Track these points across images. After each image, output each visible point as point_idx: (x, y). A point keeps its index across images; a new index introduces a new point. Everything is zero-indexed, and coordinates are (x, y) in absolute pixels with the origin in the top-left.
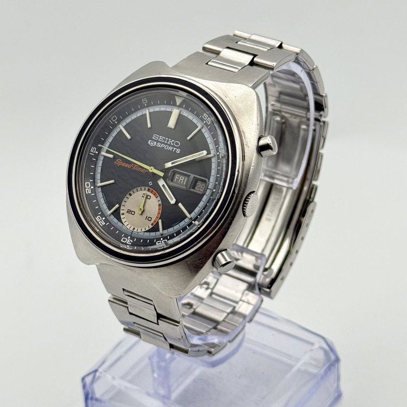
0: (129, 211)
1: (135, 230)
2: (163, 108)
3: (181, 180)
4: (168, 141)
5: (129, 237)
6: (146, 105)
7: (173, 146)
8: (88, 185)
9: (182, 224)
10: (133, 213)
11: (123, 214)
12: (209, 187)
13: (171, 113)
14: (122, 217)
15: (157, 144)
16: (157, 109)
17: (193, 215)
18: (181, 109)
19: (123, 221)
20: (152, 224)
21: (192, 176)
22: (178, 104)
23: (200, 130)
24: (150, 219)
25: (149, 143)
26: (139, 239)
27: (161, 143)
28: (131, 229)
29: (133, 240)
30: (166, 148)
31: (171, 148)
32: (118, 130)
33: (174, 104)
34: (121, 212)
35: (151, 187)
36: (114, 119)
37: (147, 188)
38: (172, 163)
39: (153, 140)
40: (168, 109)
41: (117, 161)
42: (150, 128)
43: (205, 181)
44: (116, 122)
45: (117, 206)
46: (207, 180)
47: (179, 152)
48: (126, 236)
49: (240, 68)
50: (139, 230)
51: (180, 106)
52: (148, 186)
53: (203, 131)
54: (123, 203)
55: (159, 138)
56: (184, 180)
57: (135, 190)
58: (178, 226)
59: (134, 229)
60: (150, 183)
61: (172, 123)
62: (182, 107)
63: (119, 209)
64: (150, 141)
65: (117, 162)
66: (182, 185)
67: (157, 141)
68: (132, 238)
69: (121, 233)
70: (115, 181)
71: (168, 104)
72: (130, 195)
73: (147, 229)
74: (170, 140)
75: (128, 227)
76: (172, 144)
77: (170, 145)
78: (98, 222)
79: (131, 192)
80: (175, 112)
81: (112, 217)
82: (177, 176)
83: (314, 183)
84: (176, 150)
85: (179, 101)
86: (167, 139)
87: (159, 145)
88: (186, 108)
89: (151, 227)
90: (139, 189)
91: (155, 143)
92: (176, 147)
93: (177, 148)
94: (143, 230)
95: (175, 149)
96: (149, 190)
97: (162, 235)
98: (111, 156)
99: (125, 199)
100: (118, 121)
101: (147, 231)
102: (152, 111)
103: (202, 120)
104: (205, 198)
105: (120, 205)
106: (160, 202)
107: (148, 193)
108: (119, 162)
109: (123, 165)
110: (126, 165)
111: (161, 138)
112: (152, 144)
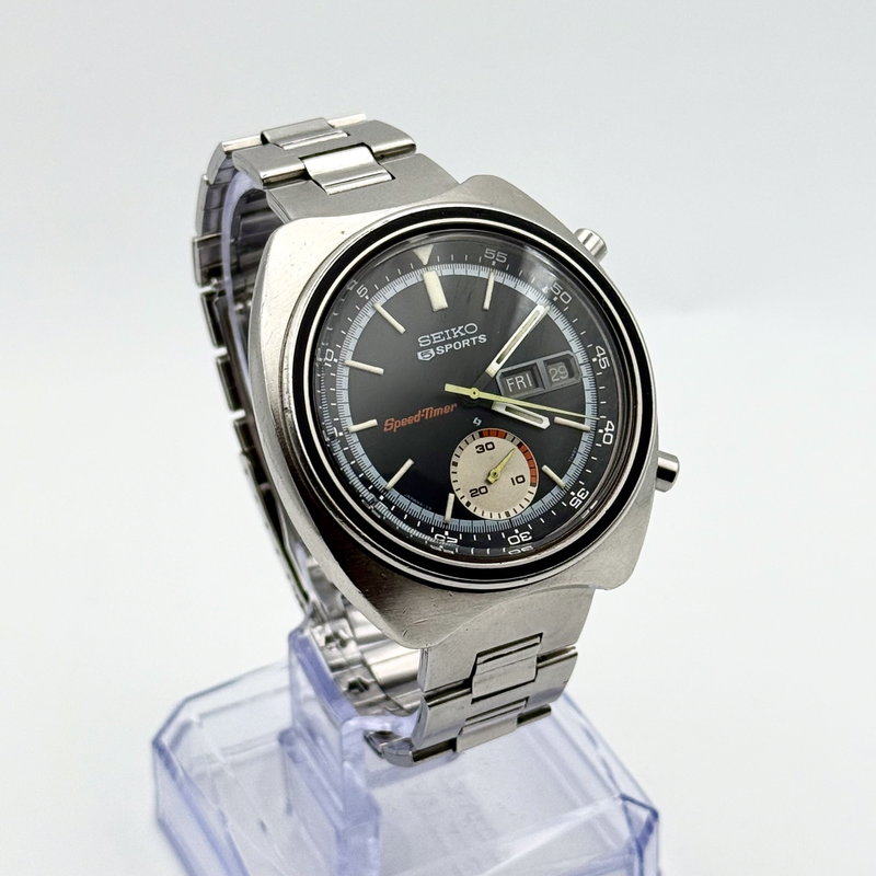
0: (475, 493)
1: (512, 514)
2: (399, 286)
3: (521, 384)
4: (451, 334)
5: (516, 531)
6: (367, 297)
7: (468, 336)
9: (583, 448)
11: (468, 504)
12: (581, 361)
13: (422, 285)
14: (471, 509)
15: (435, 351)
16: (389, 292)
18: (435, 268)
19: (478, 513)
20: (532, 485)
21: (540, 362)
22: (425, 262)
23: (496, 283)
24: (520, 479)
25: (420, 358)
26: (535, 522)
27: (443, 344)
28: (504, 517)
29: (528, 529)
30: (457, 345)
31: (466, 343)
34: (464, 502)
35: (481, 427)
36: (330, 355)
37: (476, 434)
39: (423, 348)
40: (411, 280)
41: (386, 424)
42: (405, 333)
44: (336, 360)
45: (451, 496)
46: (568, 352)
47: (485, 340)
48: (510, 532)
50: (519, 510)
52: (476, 428)
53: (499, 279)
54: (455, 486)
55: (431, 338)
56: (526, 380)
57: (457, 451)
58: (579, 456)
59: (507, 514)
60: (477, 421)
61: (439, 300)
63: (457, 502)
64: (419, 354)
65: (388, 427)
66: (529, 388)
67: (434, 346)
68: (523, 528)
69: (497, 535)
70: (413, 459)
71: (406, 271)
72: (455, 464)
73: (531, 497)
74: (453, 330)
75: (495, 517)
76: (462, 334)
77: (460, 339)
79: (454, 459)
81: (458, 521)
84: (477, 340)
86: (447, 331)
87: (441, 350)
88: (445, 261)
89: (534, 490)
90: (462, 444)
91: (432, 351)
92: (473, 335)
93: (477, 334)
94: (526, 504)
95: (474, 339)
96: (481, 435)
97: (566, 487)
98: (373, 422)
99: (453, 477)
100: (336, 356)
101: (535, 501)
102: (383, 301)
103: (486, 263)
104: (587, 384)
105: (453, 492)
106: (518, 441)
107: (483, 441)
108: (392, 425)
109: (403, 423)
110: (409, 421)
111: (436, 337)
112: (427, 357)
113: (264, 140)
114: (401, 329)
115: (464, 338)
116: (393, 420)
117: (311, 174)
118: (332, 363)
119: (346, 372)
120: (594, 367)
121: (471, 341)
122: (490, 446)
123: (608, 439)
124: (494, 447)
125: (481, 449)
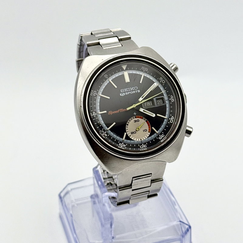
0: (132, 133)
1: (142, 140)
2: (117, 75)
3: (149, 104)
4: (130, 89)
5: (143, 144)
6: (107, 78)
7: (135, 90)
9: (164, 123)
10: (135, 133)
11: (130, 136)
12: (166, 99)
13: (123, 76)
15: (125, 94)
17: (167, 116)
18: (127, 71)
19: (133, 139)
20: (149, 132)
21: (154, 99)
22: (125, 69)
23: (144, 76)
24: (146, 130)
25: (121, 95)
26: (148, 142)
27: (127, 92)
28: (140, 140)
30: (131, 93)
31: (134, 92)
33: (123, 70)
34: (129, 135)
35: (136, 115)
36: (95, 92)
37: (134, 117)
38: (142, 98)
40: (120, 74)
41: (109, 112)
44: (97, 94)
45: (125, 134)
46: (163, 97)
47: (139, 92)
48: (141, 145)
49: (120, 44)
50: (144, 139)
51: (127, 69)
53: (146, 76)
54: (127, 131)
55: (124, 90)
57: (129, 121)
58: (163, 125)
59: (141, 139)
60: (135, 114)
61: (127, 79)
63: (127, 135)
64: (121, 94)
65: (110, 113)
66: (151, 106)
67: (125, 92)
68: (145, 144)
69: (137, 145)
70: (115, 123)
71: (119, 71)
72: (128, 125)
74: (131, 88)
75: (137, 140)
77: (132, 91)
79: (127, 123)
80: (126, 74)
81: (126, 140)
84: (137, 91)
85: (124, 67)
86: (129, 88)
87: (127, 94)
88: (130, 69)
89: (149, 134)
90: (130, 119)
91: (124, 93)
94: (146, 137)
95: (136, 91)
96: (136, 117)
97: (158, 133)
98: (105, 112)
99: (126, 128)
100: (97, 93)
101: (149, 137)
102: (112, 79)
103: (142, 71)
104: (167, 106)
105: (126, 132)
106: (146, 120)
107: (136, 119)
108: (111, 113)
109: (114, 112)
110: (116, 112)
111: (126, 90)
112: (123, 95)
113: (92, 34)
114: (116, 87)
115: (134, 90)
116: (111, 111)
117: (100, 44)
118: (95, 95)
119: (99, 97)
120: (170, 101)
121: (136, 92)
123: (172, 121)
124: (139, 121)
125: (136, 121)
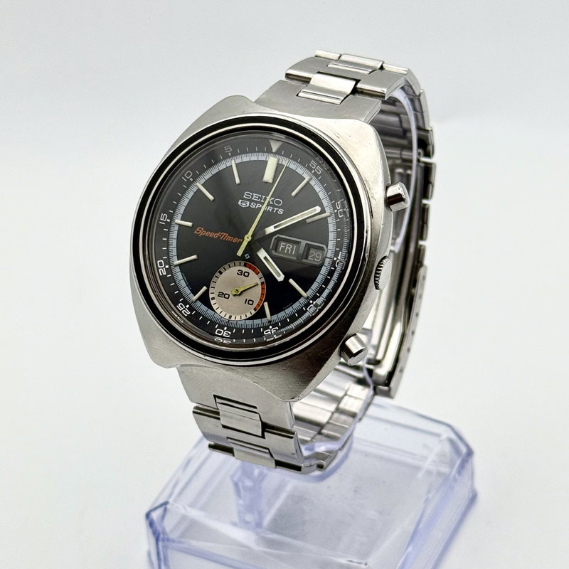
0: (221, 295)
1: (233, 318)
2: (254, 157)
3: (288, 249)
5: (225, 328)
6: (230, 154)
8: (161, 264)
9: (296, 305)
10: (227, 296)
11: (213, 299)
12: (329, 255)
13: (265, 163)
14: (212, 302)
15: (250, 204)
16: (245, 158)
17: (310, 293)
18: (278, 157)
19: (215, 307)
20: (255, 309)
21: (304, 243)
22: (274, 151)
23: (308, 182)
24: (251, 302)
25: (239, 203)
26: (239, 330)
27: (257, 202)
28: (227, 317)
29: (232, 331)
31: (270, 209)
32: (195, 190)
33: (269, 151)
34: (211, 296)
35: (248, 260)
36: (189, 174)
37: (243, 263)
38: (275, 227)
39: (244, 199)
40: (262, 157)
41: (197, 229)
42: (239, 184)
43: (321, 249)
44: (191, 179)
45: (205, 288)
46: (324, 246)
47: (282, 213)
48: (221, 327)
49: (342, 98)
50: (238, 318)
51: (278, 153)
52: (244, 259)
53: (312, 183)
54: (212, 285)
55: (252, 196)
56: (292, 249)
57: (226, 266)
58: (290, 309)
59: (230, 317)
60: (247, 256)
61: (268, 176)
62: (280, 154)
63: (207, 293)
64: (240, 201)
65: (198, 232)
66: (291, 255)
67: (251, 201)
68: (230, 329)
69: (213, 323)
70: (198, 256)
71: (261, 151)
72: (221, 273)
73: (249, 315)
75: (222, 315)
76: (271, 203)
77: (268, 205)
78: (181, 312)
79: (222, 270)
80: (272, 162)
81: (199, 303)
82: (282, 245)
83: (421, 243)
84: (277, 211)
85: (275, 146)
86: (264, 197)
87: (253, 205)
88: (286, 156)
89: (253, 312)
90: (232, 264)
91: (248, 203)
92: (276, 207)
93: (279, 207)
94: (244, 317)
95: (276, 209)
96: (245, 265)
97: (270, 322)
98: (189, 224)
99: (214, 279)
100: (193, 177)
101: (250, 319)
102: (238, 161)
103: (309, 169)
104: (323, 270)
105: (208, 287)
106: (263, 280)
107: (244, 269)
108: (200, 231)
109: (207, 234)
110: (211, 235)
111: (256, 196)
112: (243, 205)
114: (238, 181)
115: (271, 205)
116: (203, 229)
118: (188, 180)
120: (333, 263)
121: (274, 210)
122: (246, 274)
124: (248, 276)
125: (241, 273)
